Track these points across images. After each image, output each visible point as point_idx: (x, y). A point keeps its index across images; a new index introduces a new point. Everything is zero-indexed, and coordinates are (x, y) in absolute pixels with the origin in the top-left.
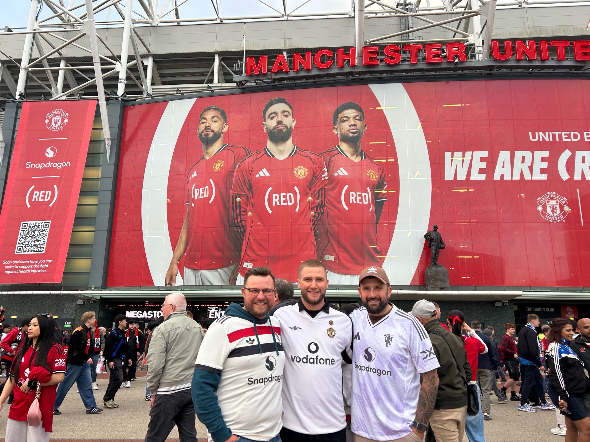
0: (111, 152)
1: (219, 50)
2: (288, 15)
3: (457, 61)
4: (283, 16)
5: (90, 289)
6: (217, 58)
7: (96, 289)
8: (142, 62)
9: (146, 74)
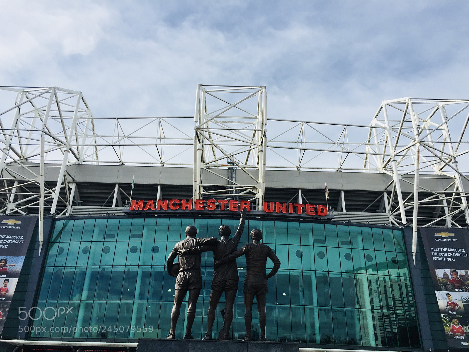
0: (42, 249)
1: (118, 182)
2: (164, 163)
4: (160, 163)
5: (18, 339)
6: (117, 186)
7: (21, 339)
8: (68, 186)
9: (70, 194)
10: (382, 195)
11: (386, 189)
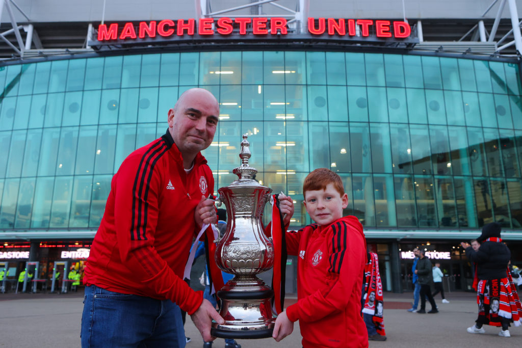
1: (92, 20)
3: (279, 33)
8: (22, 29)
9: (25, 43)
10: (476, 26)
11: (483, 16)
